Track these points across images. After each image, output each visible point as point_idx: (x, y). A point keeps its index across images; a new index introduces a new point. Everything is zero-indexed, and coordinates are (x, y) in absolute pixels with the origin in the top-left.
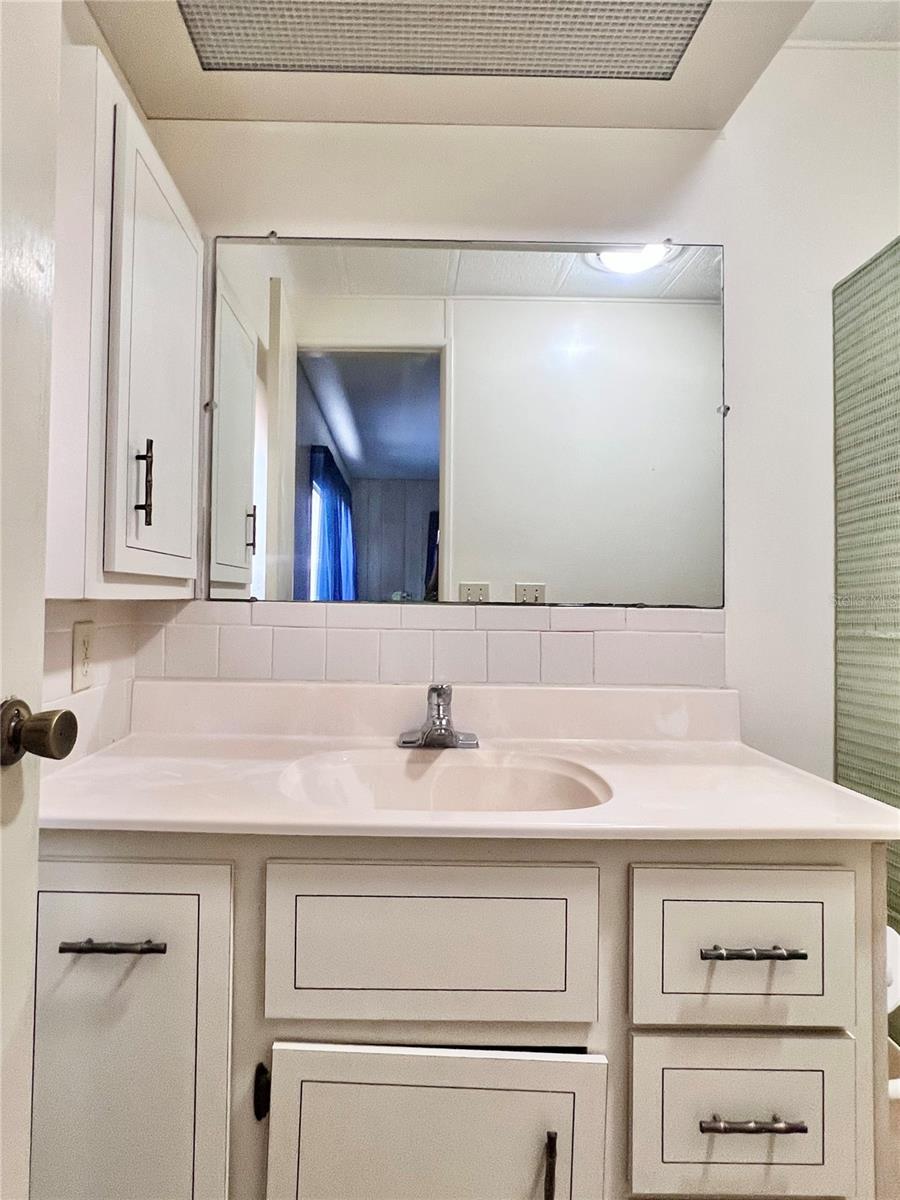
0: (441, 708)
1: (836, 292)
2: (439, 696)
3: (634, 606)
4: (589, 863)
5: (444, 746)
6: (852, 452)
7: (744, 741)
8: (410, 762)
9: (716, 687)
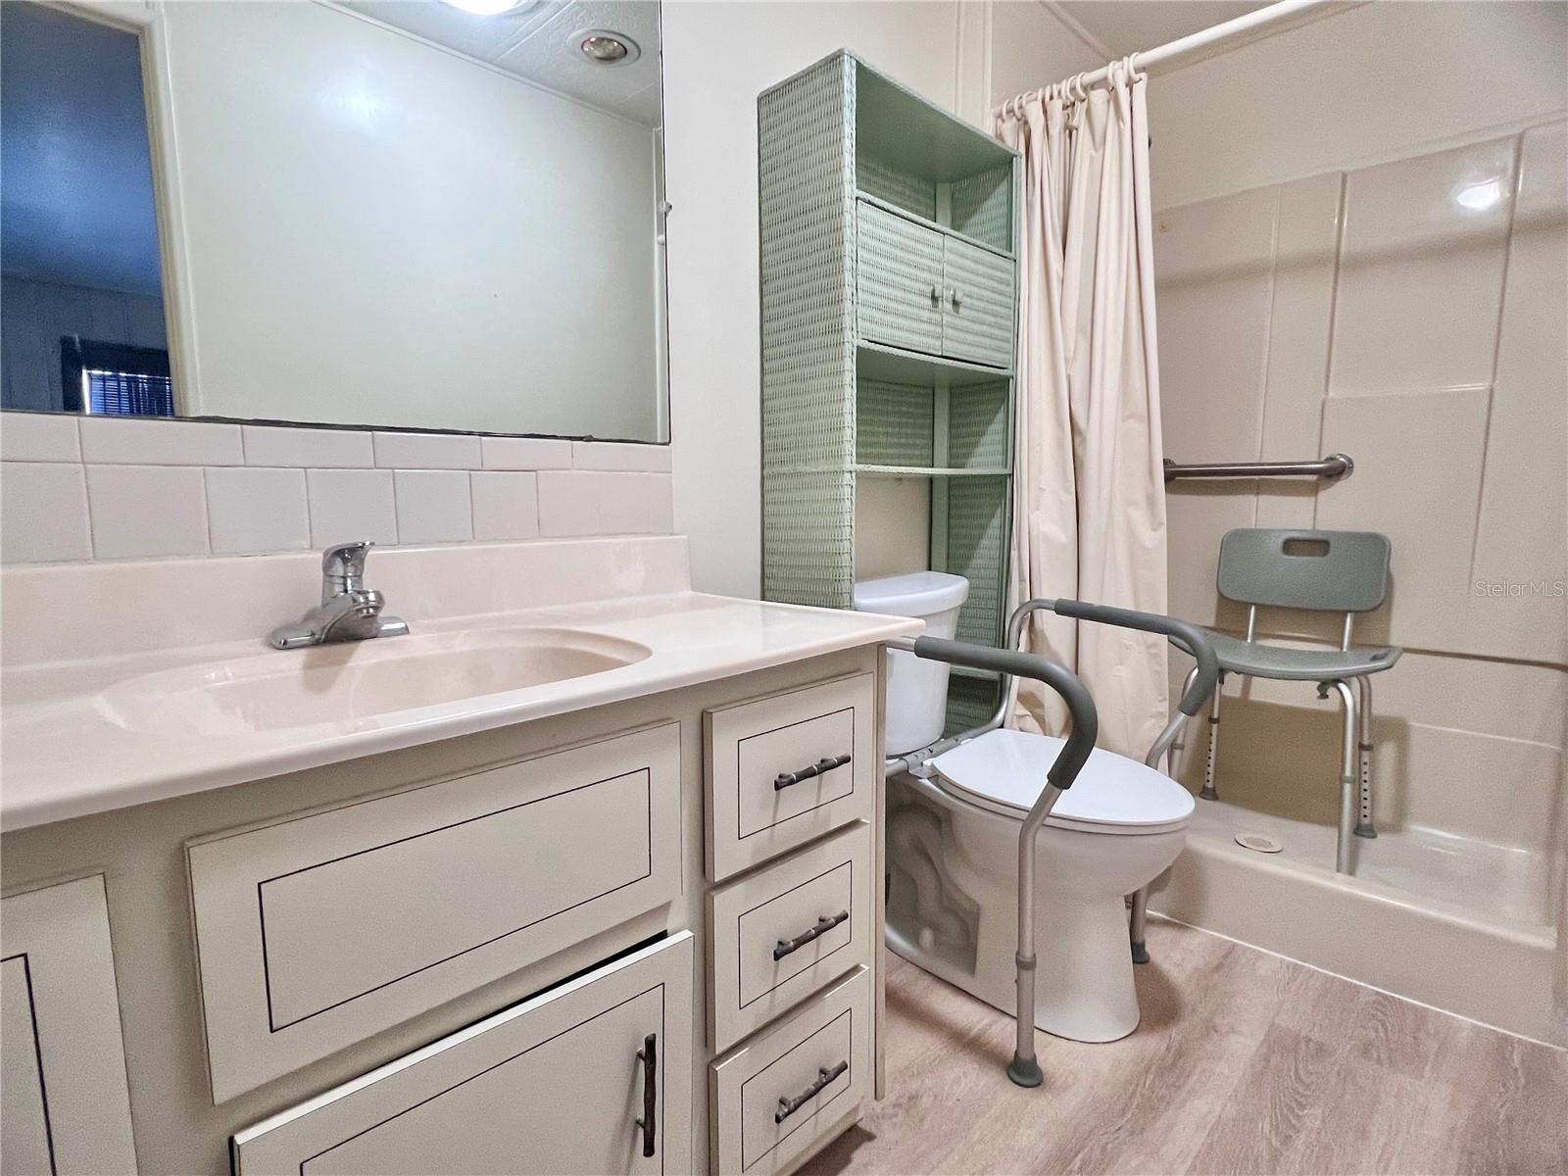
0: (349, 581)
1: (762, 100)
2: (345, 561)
3: (581, 439)
4: (664, 721)
5: (358, 638)
6: (780, 282)
7: (693, 589)
8: (308, 666)
9: (666, 534)
